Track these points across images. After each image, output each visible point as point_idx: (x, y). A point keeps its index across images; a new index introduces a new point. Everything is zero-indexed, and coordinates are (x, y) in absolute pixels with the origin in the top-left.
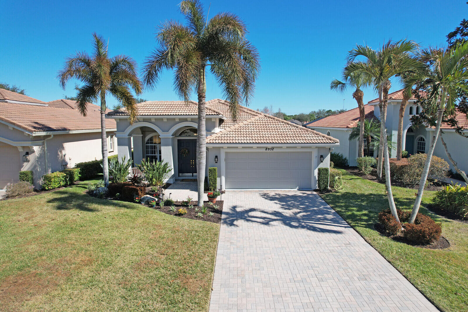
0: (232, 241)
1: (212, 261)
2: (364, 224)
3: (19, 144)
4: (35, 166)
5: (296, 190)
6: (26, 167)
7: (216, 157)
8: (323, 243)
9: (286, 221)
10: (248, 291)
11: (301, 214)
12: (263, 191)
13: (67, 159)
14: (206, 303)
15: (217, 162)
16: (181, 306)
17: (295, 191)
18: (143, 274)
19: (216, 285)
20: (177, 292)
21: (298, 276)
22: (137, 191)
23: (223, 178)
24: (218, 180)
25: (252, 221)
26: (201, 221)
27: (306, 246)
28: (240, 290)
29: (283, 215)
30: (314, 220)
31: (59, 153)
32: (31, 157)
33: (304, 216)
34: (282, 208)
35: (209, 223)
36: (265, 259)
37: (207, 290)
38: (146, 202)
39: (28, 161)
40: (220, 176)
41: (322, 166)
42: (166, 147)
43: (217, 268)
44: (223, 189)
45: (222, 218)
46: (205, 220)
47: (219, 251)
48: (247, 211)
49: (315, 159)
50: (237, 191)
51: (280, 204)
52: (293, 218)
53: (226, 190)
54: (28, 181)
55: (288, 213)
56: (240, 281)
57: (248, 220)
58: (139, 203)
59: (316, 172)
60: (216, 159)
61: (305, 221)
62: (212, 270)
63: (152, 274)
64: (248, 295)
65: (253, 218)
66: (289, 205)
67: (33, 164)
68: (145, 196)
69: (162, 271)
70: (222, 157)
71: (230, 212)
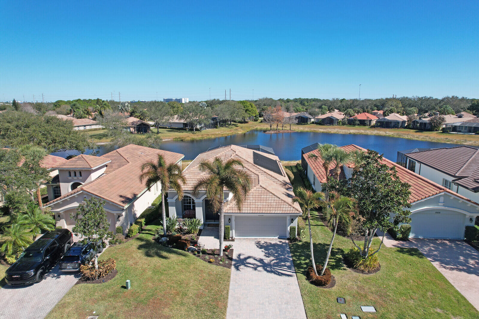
0: (237, 281)
1: (227, 293)
2: (302, 271)
3: (115, 213)
4: (123, 223)
5: (277, 237)
6: (118, 224)
7: (230, 219)
8: (278, 283)
9: (265, 266)
10: (241, 308)
11: (273, 262)
12: (257, 238)
13: (136, 212)
14: (225, 313)
15: (230, 222)
16: (217, 314)
17: (276, 239)
18: (200, 300)
19: (229, 305)
20: (215, 308)
21: (261, 301)
22: (186, 244)
23: (234, 231)
24: (231, 232)
25: (248, 266)
26: (222, 267)
27: (269, 285)
28: (238, 307)
29: (264, 261)
30: (279, 267)
31: (132, 210)
32: (121, 219)
33: (275, 263)
34: (265, 256)
35: (226, 268)
36: (250, 292)
37: (225, 307)
38: (191, 251)
39: (119, 221)
40: (232, 230)
41: (292, 225)
42: (198, 208)
43: (229, 297)
44: (234, 237)
45: (232, 264)
46: (224, 267)
47: (231, 287)
48: (246, 259)
49: (288, 221)
50: (242, 238)
51: (264, 252)
52: (269, 265)
53: (235, 237)
54: (121, 233)
55: (267, 260)
56: (238, 303)
57: (246, 266)
58: (188, 251)
59: (289, 228)
60: (230, 221)
61: (274, 267)
62: (227, 298)
63: (204, 300)
64: (241, 309)
65: (249, 264)
66: (269, 254)
67: (121, 222)
68: (190, 246)
69: (208, 298)
70: (233, 219)
71: (237, 259)
